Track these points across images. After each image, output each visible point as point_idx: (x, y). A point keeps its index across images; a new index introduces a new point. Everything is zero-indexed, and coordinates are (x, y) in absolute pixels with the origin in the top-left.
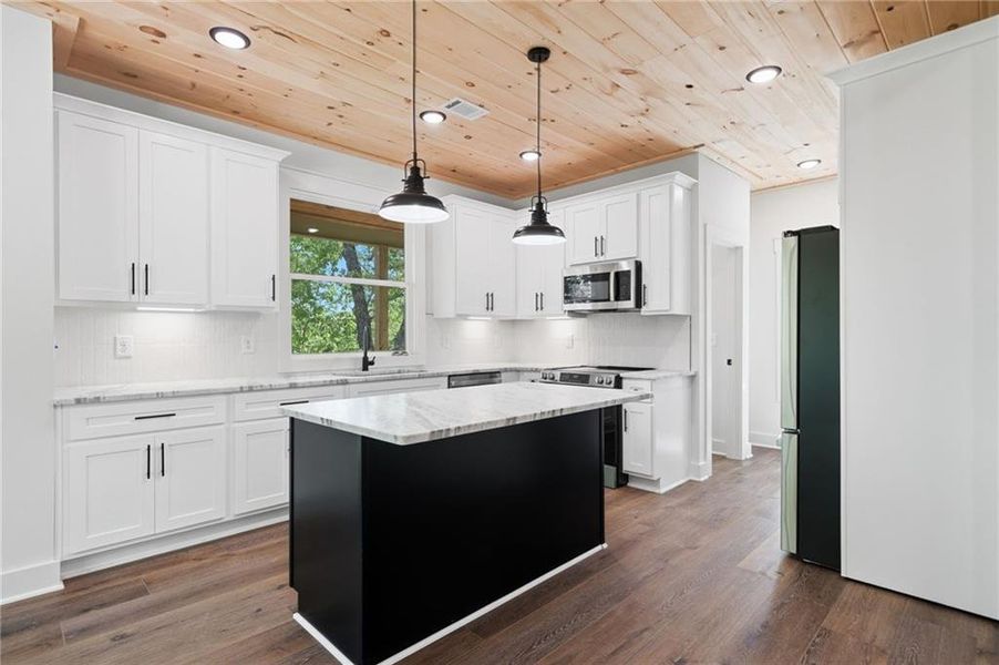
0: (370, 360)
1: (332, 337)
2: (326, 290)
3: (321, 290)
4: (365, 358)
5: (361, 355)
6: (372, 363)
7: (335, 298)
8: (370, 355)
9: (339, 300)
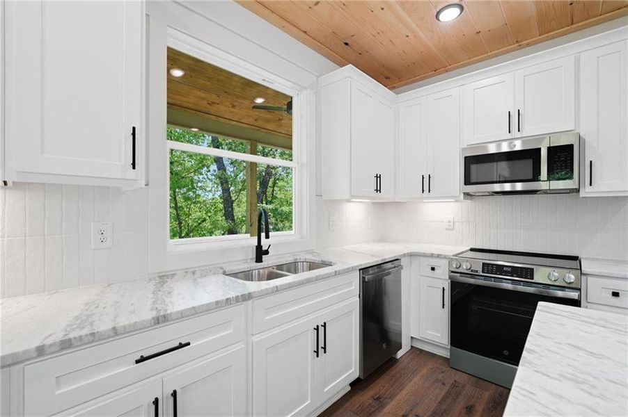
0: (264, 248)
1: (206, 213)
2: (202, 184)
3: (199, 184)
4: (259, 247)
5: (254, 241)
6: (267, 252)
7: (208, 189)
8: (265, 243)
9: (210, 191)
